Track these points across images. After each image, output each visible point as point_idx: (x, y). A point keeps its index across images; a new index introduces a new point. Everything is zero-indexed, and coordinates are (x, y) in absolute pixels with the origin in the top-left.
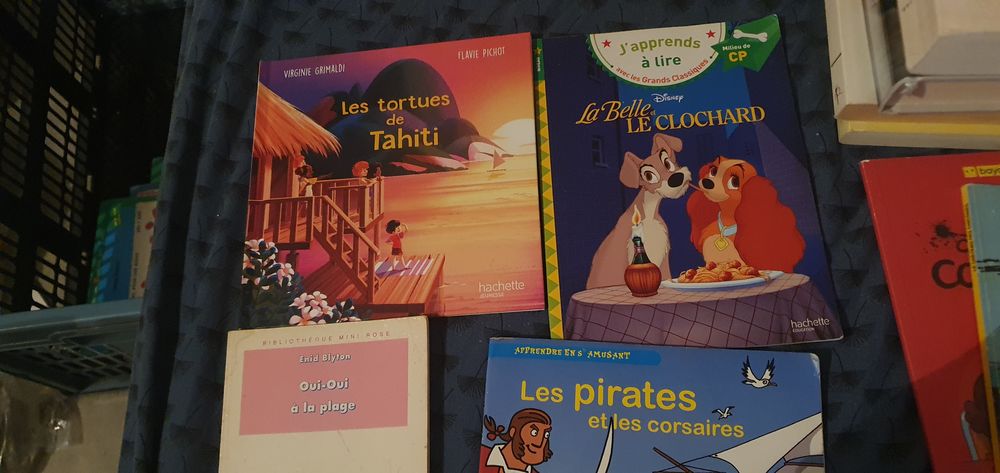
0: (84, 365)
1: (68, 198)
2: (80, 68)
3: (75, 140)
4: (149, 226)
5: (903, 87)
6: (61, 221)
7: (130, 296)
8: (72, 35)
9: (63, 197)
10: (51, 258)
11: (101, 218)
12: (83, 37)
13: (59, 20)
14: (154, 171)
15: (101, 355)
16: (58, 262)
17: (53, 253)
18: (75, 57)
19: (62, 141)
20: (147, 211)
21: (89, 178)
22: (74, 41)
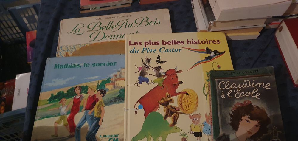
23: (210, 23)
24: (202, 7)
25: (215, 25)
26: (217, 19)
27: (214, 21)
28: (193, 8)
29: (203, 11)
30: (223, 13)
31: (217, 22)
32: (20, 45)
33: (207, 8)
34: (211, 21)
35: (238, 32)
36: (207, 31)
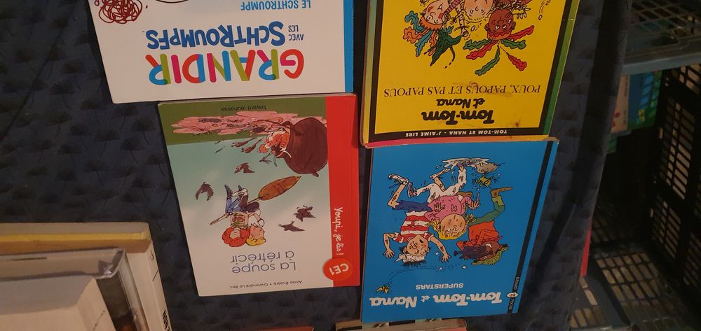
0: (667, 11)
1: (676, 125)
2: (664, 211)
3: (670, 164)
4: (618, 115)
5: (112, 271)
6: (681, 110)
7: (629, 78)
8: (668, 233)
9: (679, 126)
10: (689, 85)
11: (653, 113)
12: (661, 231)
13: (676, 243)
14: (614, 144)
15: (654, 21)
16: (685, 81)
17: (688, 88)
18: (667, 218)
19: (678, 164)
20: (619, 125)
21: (661, 137)
22: (667, 228)
23: (115, 273)
24: (137, 316)
25: (102, 265)
26: (93, 283)
27: (103, 277)
28: (167, 315)
29: (134, 305)
30: (70, 300)
31: (94, 275)
32: (606, 239)
33: (122, 313)
34: (110, 276)
35: (38, 243)
36: (125, 250)
